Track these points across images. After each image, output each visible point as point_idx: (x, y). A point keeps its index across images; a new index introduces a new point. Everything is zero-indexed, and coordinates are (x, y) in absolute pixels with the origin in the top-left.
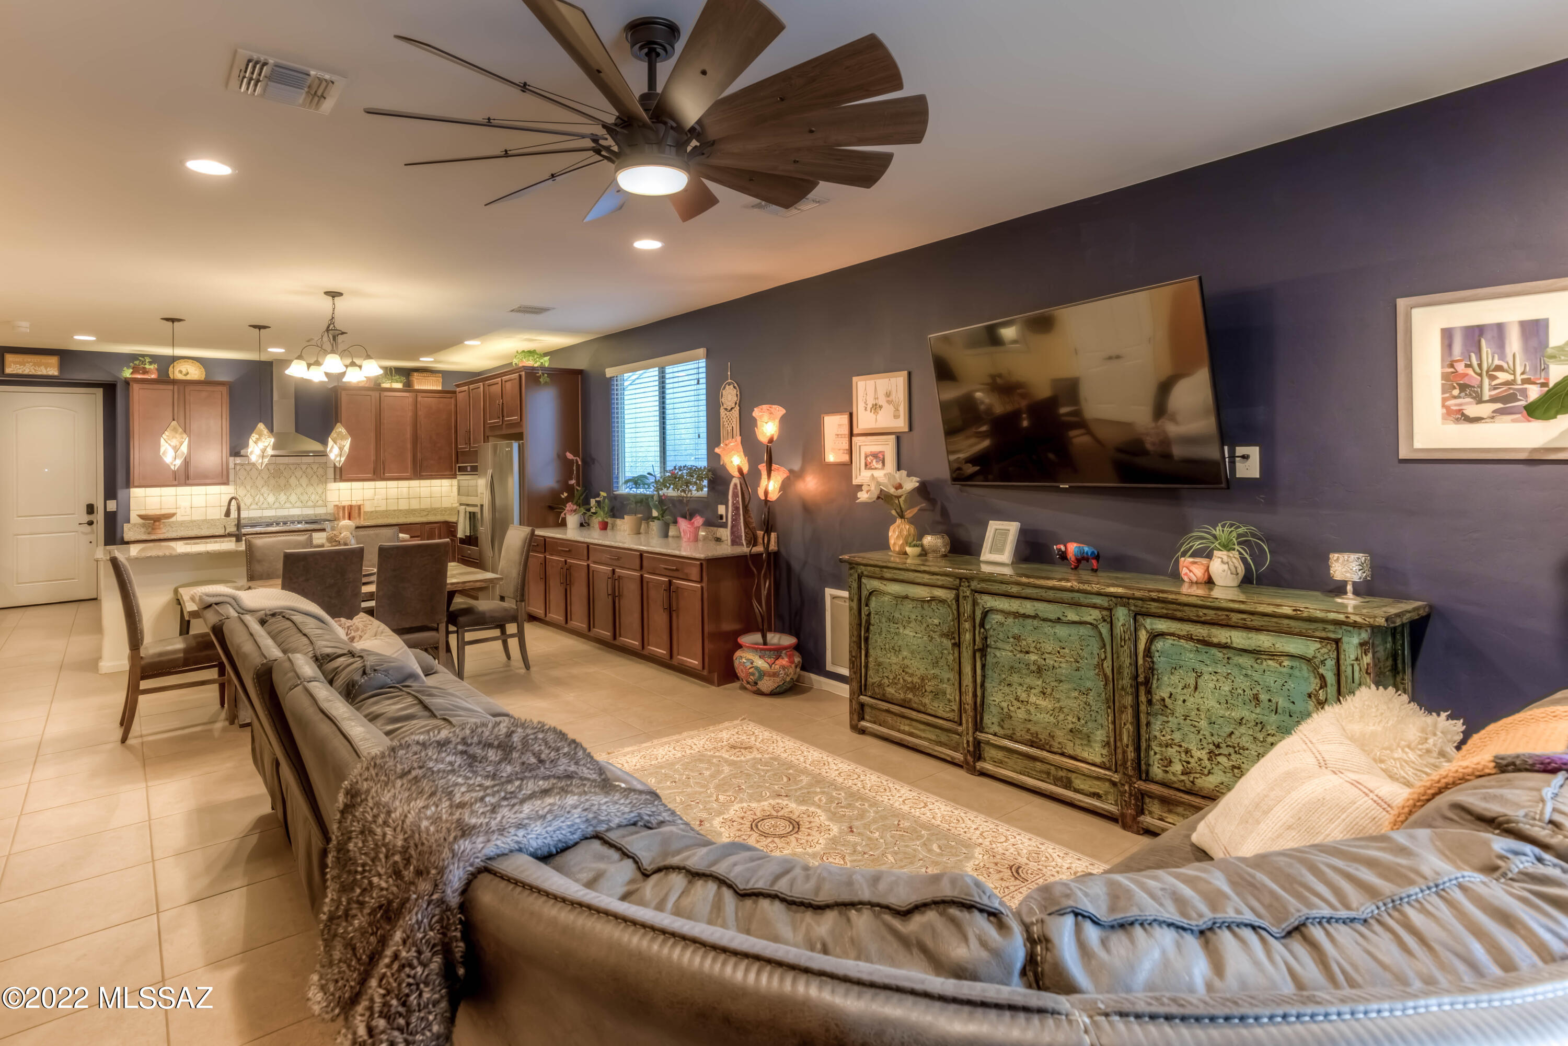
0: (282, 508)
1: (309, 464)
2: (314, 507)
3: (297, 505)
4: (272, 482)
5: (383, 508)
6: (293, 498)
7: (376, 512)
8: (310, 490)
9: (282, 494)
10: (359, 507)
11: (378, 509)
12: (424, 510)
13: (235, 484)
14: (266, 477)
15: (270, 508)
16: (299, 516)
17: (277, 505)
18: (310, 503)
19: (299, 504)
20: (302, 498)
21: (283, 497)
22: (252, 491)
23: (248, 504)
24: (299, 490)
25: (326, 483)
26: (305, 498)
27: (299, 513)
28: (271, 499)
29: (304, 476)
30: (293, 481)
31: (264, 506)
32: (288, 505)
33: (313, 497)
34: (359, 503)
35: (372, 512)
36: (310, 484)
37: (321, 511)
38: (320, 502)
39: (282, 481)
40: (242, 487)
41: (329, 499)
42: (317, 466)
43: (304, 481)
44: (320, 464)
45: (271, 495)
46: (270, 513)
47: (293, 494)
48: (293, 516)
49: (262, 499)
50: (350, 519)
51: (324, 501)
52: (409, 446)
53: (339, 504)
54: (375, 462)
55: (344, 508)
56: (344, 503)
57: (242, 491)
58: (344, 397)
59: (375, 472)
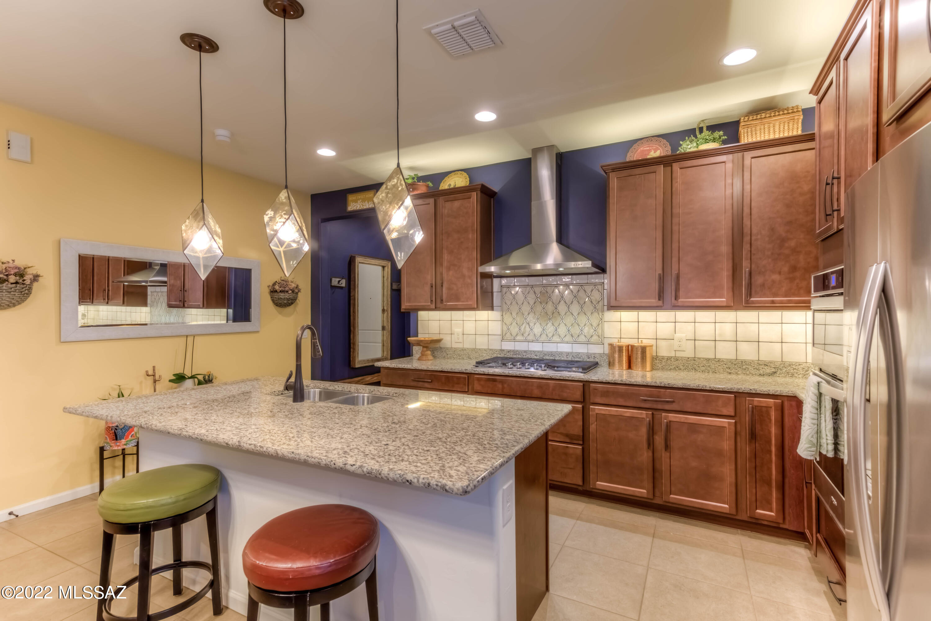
0: (549, 342)
1: (581, 285)
2: (588, 343)
3: (566, 339)
4: (539, 308)
5: (689, 354)
6: (562, 330)
7: (677, 359)
8: (583, 319)
9: (550, 324)
10: (644, 349)
11: (679, 354)
12: (766, 364)
13: (502, 311)
14: (532, 303)
15: (537, 341)
16: (568, 354)
17: (544, 337)
18: (582, 339)
19: (568, 338)
20: (573, 331)
21: (550, 329)
22: (518, 319)
23: (514, 334)
24: (569, 320)
25: (603, 311)
26: (576, 330)
27: (569, 350)
28: (537, 329)
29: (575, 302)
30: (562, 308)
31: (531, 338)
32: (556, 339)
33: (586, 330)
34: (646, 342)
35: (669, 358)
36: (582, 311)
37: (596, 350)
38: (595, 338)
39: (550, 308)
40: (508, 314)
41: (606, 334)
42: (592, 287)
43: (575, 309)
44: (595, 285)
45: (538, 324)
46: (536, 347)
47: (562, 325)
48: (561, 353)
49: (528, 329)
50: (630, 367)
51: (602, 337)
52: (725, 249)
53: (615, 342)
54: (662, 279)
55: (620, 348)
56: (625, 342)
57: (508, 319)
58: (614, 182)
59: (661, 296)
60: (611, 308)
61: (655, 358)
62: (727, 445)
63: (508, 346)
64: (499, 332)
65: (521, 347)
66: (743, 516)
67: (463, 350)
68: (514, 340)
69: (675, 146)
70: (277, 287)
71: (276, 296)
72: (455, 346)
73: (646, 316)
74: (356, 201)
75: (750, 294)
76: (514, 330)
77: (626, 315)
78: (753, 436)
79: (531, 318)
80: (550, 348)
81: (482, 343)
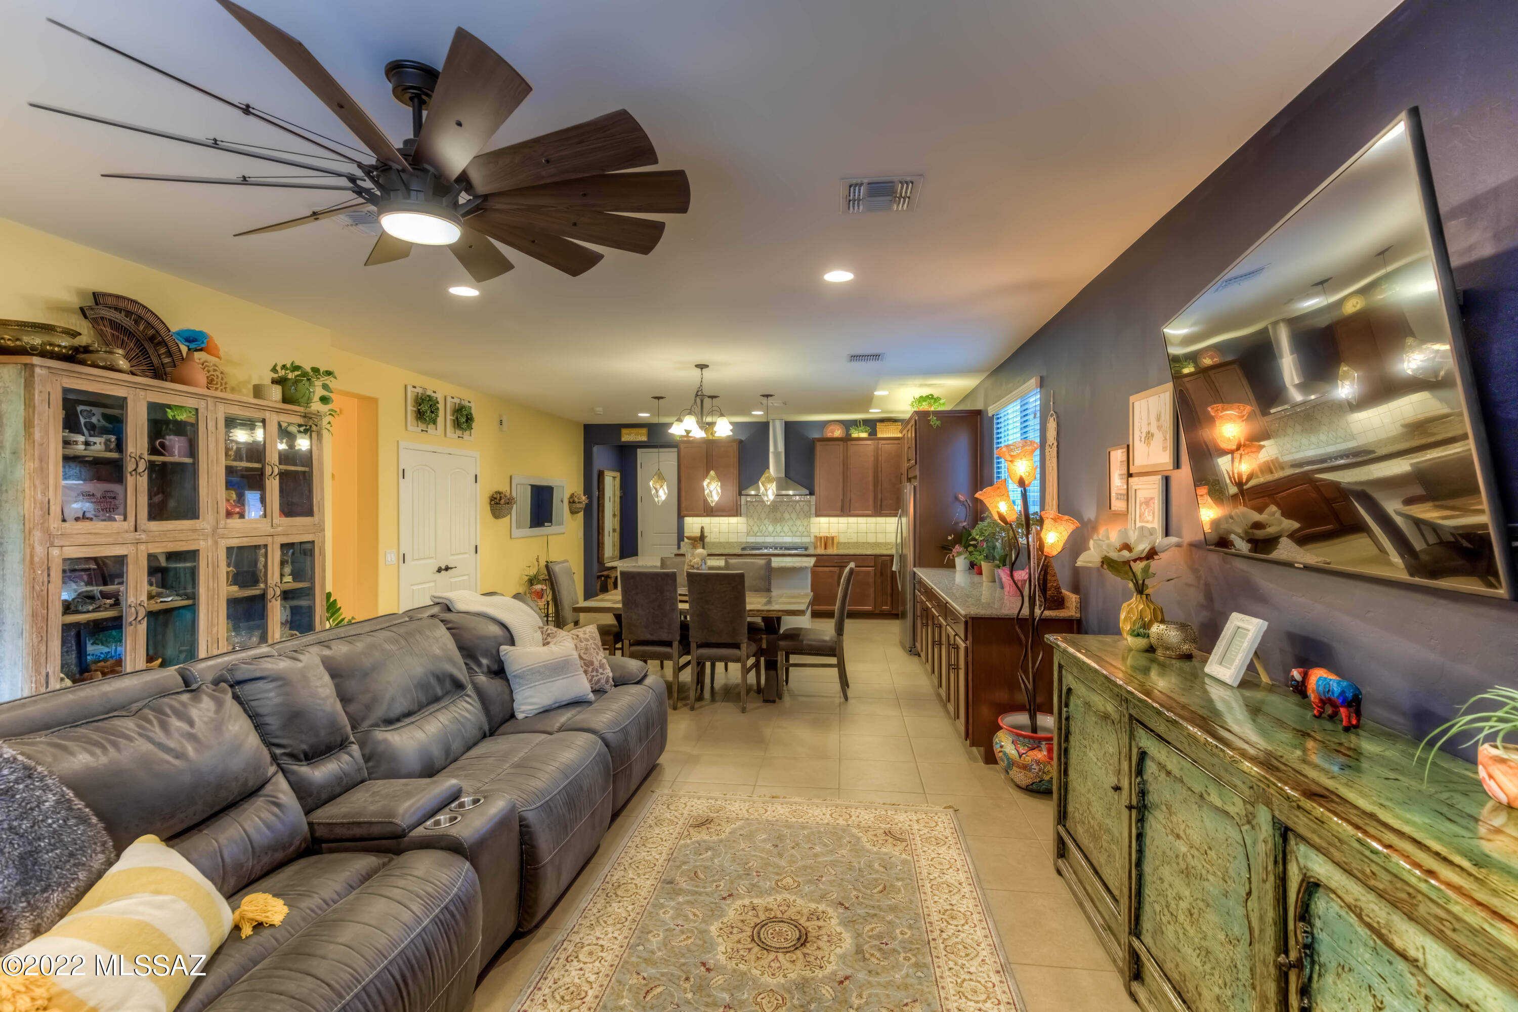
0: (778, 536)
1: (797, 502)
2: (801, 536)
4: (772, 515)
5: (854, 540)
6: (786, 529)
7: (849, 543)
8: (798, 522)
9: (779, 526)
10: (833, 538)
13: (747, 517)
14: (771, 512)
15: (770, 536)
16: (790, 543)
17: (775, 533)
18: (798, 533)
19: (790, 534)
20: (792, 529)
21: (779, 528)
22: (758, 522)
23: (755, 531)
24: (790, 523)
25: (811, 517)
26: (794, 529)
27: (791, 541)
28: (771, 528)
29: (794, 512)
30: (787, 516)
31: (767, 534)
32: (782, 534)
33: (801, 529)
34: (833, 535)
35: (844, 541)
36: (798, 518)
37: (806, 540)
38: (805, 533)
39: (778, 515)
40: (752, 519)
41: (813, 530)
42: (805, 503)
43: (794, 516)
44: (807, 502)
45: (771, 526)
46: (770, 540)
47: (786, 526)
48: (786, 543)
49: (764, 529)
50: (825, 548)
51: (809, 532)
52: (871, 487)
53: (818, 535)
54: (843, 501)
55: (821, 538)
56: (822, 535)
57: (751, 522)
58: (819, 447)
59: (842, 510)
60: (817, 515)
61: (838, 543)
62: (871, 580)
63: (751, 539)
64: (745, 531)
65: (760, 540)
66: (877, 612)
67: (720, 543)
68: (756, 536)
69: (848, 430)
70: (576, 500)
71: (574, 506)
72: (713, 540)
73: (834, 520)
74: (629, 434)
75: (881, 510)
76: (756, 529)
77: (823, 520)
78: (882, 574)
79: (766, 522)
80: (779, 540)
81: (733, 538)
